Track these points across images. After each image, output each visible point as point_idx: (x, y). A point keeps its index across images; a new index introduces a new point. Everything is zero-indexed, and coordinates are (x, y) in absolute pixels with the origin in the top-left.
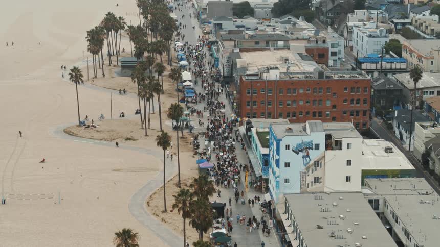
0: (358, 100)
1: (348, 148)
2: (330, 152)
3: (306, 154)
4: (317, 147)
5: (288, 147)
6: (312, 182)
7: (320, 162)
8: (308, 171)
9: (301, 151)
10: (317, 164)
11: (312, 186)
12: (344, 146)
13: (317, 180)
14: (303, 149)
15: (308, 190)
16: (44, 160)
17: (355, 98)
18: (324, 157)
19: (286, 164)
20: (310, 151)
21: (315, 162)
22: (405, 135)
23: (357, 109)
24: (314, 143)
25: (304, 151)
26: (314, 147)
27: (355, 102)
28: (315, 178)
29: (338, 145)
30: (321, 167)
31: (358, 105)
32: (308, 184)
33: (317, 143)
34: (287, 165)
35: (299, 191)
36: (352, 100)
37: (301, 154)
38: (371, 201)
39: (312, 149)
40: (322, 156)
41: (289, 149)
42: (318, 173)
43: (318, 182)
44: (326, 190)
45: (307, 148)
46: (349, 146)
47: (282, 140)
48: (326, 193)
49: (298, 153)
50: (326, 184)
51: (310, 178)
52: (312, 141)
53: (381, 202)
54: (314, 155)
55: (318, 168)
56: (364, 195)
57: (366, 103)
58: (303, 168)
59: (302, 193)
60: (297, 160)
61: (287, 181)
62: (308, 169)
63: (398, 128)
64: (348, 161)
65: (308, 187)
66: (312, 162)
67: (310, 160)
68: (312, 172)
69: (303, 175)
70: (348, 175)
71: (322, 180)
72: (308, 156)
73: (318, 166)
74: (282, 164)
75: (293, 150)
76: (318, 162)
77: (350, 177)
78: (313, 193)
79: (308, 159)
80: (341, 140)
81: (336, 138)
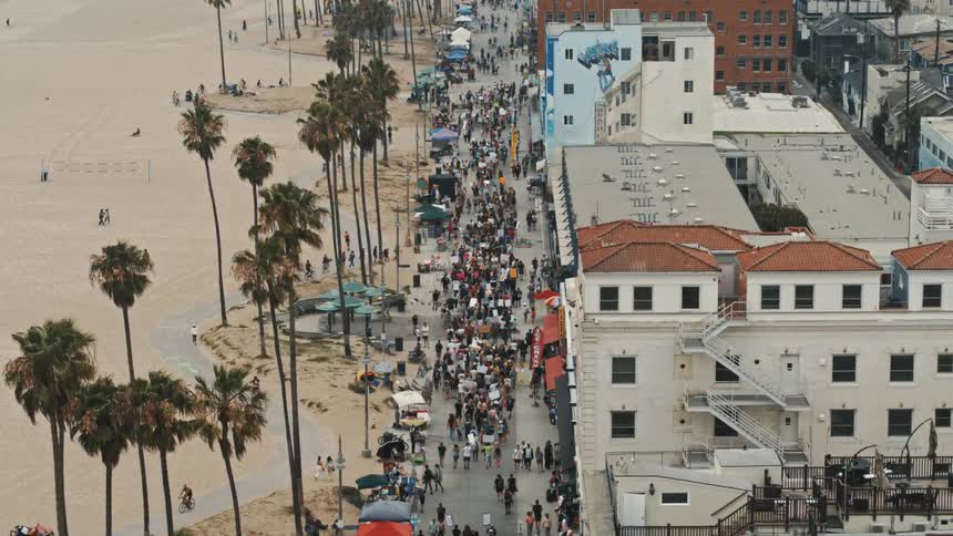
0: (768, 38)
1: (687, 57)
2: (652, 67)
3: (604, 69)
4: (626, 54)
5: (569, 54)
6: (617, 124)
7: (632, 85)
8: (610, 102)
9: (596, 62)
10: (626, 87)
11: (617, 130)
12: (679, 52)
13: (626, 119)
14: (599, 58)
15: (610, 139)
16: (138, 132)
17: (763, 34)
18: (640, 74)
19: (566, 86)
20: (613, 62)
21: (623, 83)
22: (857, 100)
23: (767, 55)
24: (620, 46)
25: (602, 63)
26: (620, 55)
27: (762, 40)
28: (623, 116)
29: (669, 51)
30: (634, 94)
31: (768, 47)
32: (610, 128)
33: (626, 47)
34: (569, 89)
35: (591, 141)
36: (757, 37)
37: (595, 68)
38: (730, 163)
39: (617, 59)
40: (634, 72)
41: (571, 58)
42: (629, 106)
43: (628, 124)
44: (645, 140)
45: (606, 56)
46: (688, 53)
47: (557, 40)
48: (644, 145)
49: (588, 66)
50: (645, 129)
51: (613, 117)
52: (616, 44)
53: (751, 163)
54: (621, 70)
55: (628, 96)
56: (719, 150)
57: (783, 44)
58: (600, 97)
59: (597, 144)
60: (588, 81)
61: (568, 120)
62: (609, 97)
63: (849, 93)
64: (686, 83)
65: (610, 134)
66: (616, 85)
67: (614, 79)
68: (618, 104)
69: (600, 110)
70: (688, 110)
71: (636, 120)
72: (609, 72)
73: (629, 93)
74: (559, 87)
75: (579, 60)
76: (629, 83)
77: (691, 115)
78: (619, 145)
79: (608, 77)
80: (673, 43)
81: (664, 37)
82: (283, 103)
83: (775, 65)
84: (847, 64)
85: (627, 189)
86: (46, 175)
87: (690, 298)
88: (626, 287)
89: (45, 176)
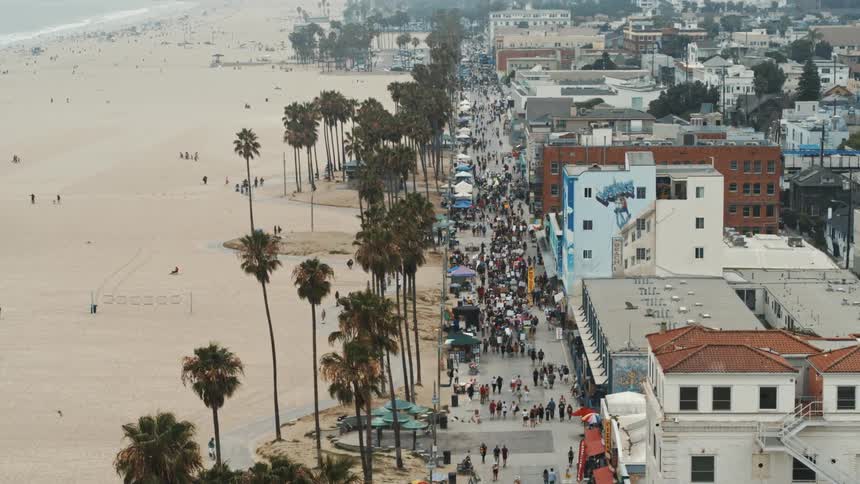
0: (757, 186)
1: (698, 196)
2: (664, 204)
3: (621, 206)
4: (642, 193)
5: (588, 192)
6: (633, 258)
7: (646, 221)
8: (626, 238)
9: (613, 200)
10: (641, 224)
11: (633, 264)
12: (691, 191)
13: (641, 254)
14: (616, 196)
15: (627, 272)
16: (177, 271)
17: (753, 182)
18: (654, 211)
19: (585, 222)
20: (629, 200)
21: (638, 220)
22: (842, 243)
23: (756, 202)
24: (635, 186)
25: (619, 201)
26: (635, 193)
27: (751, 188)
28: (638, 250)
29: (680, 192)
30: (648, 230)
31: (757, 195)
32: (626, 261)
33: (642, 186)
34: (588, 225)
35: (609, 274)
36: (746, 186)
37: (612, 205)
38: (740, 293)
39: (633, 197)
40: (649, 209)
41: (590, 196)
42: (644, 241)
43: (643, 258)
44: (659, 273)
45: (623, 195)
46: (699, 192)
47: (577, 179)
48: (658, 278)
49: (606, 204)
50: (660, 261)
51: (629, 251)
52: (631, 183)
53: (759, 295)
54: (637, 208)
55: (642, 232)
56: (729, 283)
57: (771, 192)
58: (616, 232)
59: (614, 277)
60: (605, 218)
61: (587, 254)
62: (625, 233)
63: (833, 237)
64: (698, 219)
65: (626, 267)
66: (633, 220)
67: (629, 216)
68: (633, 240)
69: (617, 245)
70: (699, 246)
71: (651, 254)
72: (625, 209)
73: (644, 229)
74: (578, 224)
75: (598, 199)
76: (644, 220)
77: (702, 250)
78: (635, 278)
79: (625, 214)
80: (685, 182)
81: (676, 177)
82: (307, 245)
83: (763, 211)
84: (830, 210)
85: (650, 315)
86: (95, 307)
87: (768, 398)
88: (705, 387)
89: (94, 309)
